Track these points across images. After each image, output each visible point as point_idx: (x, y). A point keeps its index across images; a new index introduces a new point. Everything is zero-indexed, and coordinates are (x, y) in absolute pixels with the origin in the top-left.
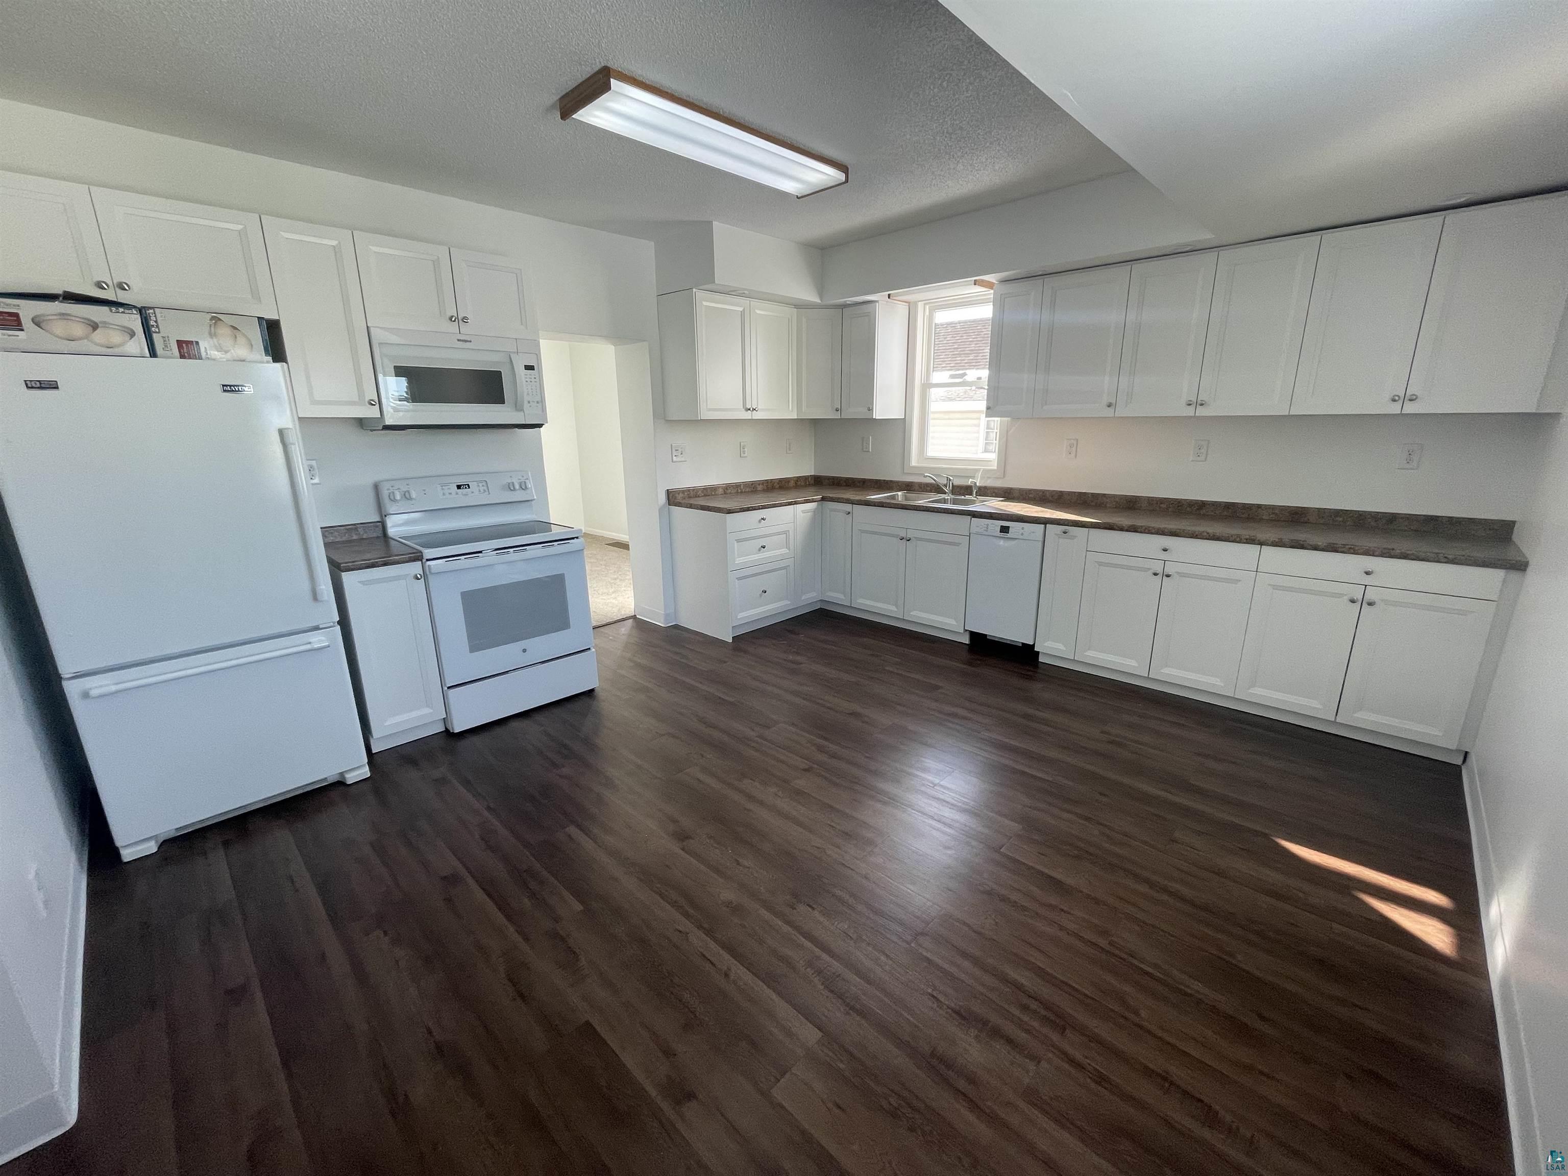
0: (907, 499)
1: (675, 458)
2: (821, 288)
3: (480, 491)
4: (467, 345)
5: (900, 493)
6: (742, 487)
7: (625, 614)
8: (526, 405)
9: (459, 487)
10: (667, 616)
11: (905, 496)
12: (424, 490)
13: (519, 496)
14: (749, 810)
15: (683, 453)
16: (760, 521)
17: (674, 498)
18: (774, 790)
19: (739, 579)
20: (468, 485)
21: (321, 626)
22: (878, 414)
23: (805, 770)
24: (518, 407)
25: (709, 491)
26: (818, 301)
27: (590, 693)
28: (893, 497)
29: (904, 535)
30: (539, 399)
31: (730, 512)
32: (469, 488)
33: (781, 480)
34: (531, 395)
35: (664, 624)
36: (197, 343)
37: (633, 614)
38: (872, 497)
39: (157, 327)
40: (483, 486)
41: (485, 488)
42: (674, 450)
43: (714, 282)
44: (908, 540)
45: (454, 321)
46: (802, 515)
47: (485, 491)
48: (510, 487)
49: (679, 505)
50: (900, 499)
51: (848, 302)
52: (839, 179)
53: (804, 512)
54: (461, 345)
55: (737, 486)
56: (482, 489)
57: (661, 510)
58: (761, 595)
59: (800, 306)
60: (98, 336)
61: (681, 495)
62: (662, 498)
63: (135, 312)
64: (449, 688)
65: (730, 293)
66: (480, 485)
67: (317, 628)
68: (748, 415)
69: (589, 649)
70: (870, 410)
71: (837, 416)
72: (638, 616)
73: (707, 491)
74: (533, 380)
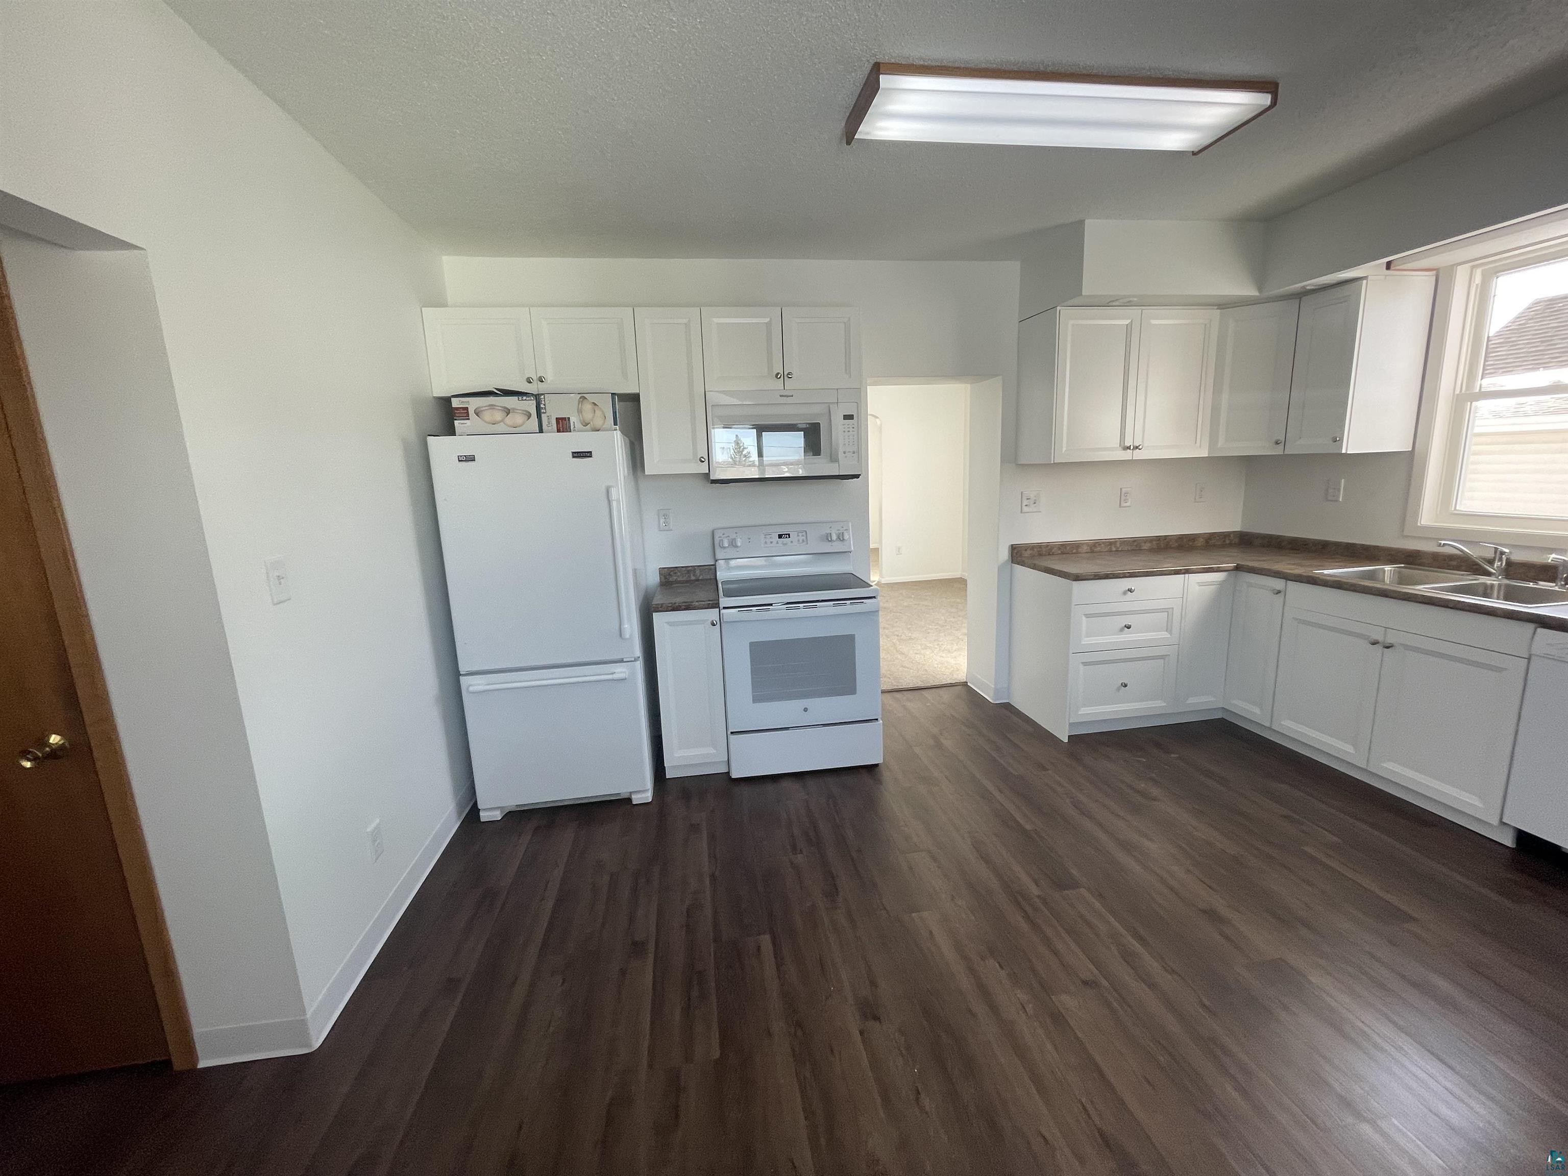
0: (1402, 581)
1: (1025, 509)
2: (1260, 276)
3: (799, 541)
4: (789, 400)
5: (1388, 568)
6: (1118, 545)
7: (956, 679)
8: (841, 456)
9: (780, 536)
10: (997, 691)
11: (1399, 573)
12: (749, 539)
13: (837, 547)
14: (974, 1015)
15: (1037, 502)
16: (1125, 593)
17: (1019, 554)
18: (1022, 996)
19: (1085, 664)
20: (789, 535)
21: (625, 660)
22: (1353, 444)
23: (1085, 983)
24: (834, 459)
25: (1068, 550)
26: (1257, 294)
27: (871, 769)
28: (1371, 576)
29: (1380, 638)
30: (855, 449)
31: (1078, 578)
32: (789, 537)
33: (1181, 537)
34: (847, 445)
35: (993, 700)
36: (569, 418)
37: (965, 681)
38: (1326, 572)
39: (545, 408)
40: (803, 536)
41: (804, 538)
42: (1024, 498)
43: (1081, 295)
44: (1388, 647)
45: (780, 378)
46: (1197, 588)
47: (803, 541)
48: (828, 538)
49: (1022, 564)
50: (1387, 580)
51: (1308, 288)
52: (1262, 105)
53: (1200, 584)
54: (783, 400)
55: (1111, 543)
56: (801, 538)
57: (1001, 569)
58: (1118, 689)
59: (1225, 305)
60: (510, 420)
61: (1029, 552)
62: (1005, 554)
63: (532, 398)
64: (732, 733)
65: (1110, 304)
66: (800, 534)
67: (622, 661)
68: (1127, 455)
69: (877, 719)
70: (1337, 440)
71: (1278, 451)
72: (969, 684)
73: (1066, 548)
74: (851, 430)
